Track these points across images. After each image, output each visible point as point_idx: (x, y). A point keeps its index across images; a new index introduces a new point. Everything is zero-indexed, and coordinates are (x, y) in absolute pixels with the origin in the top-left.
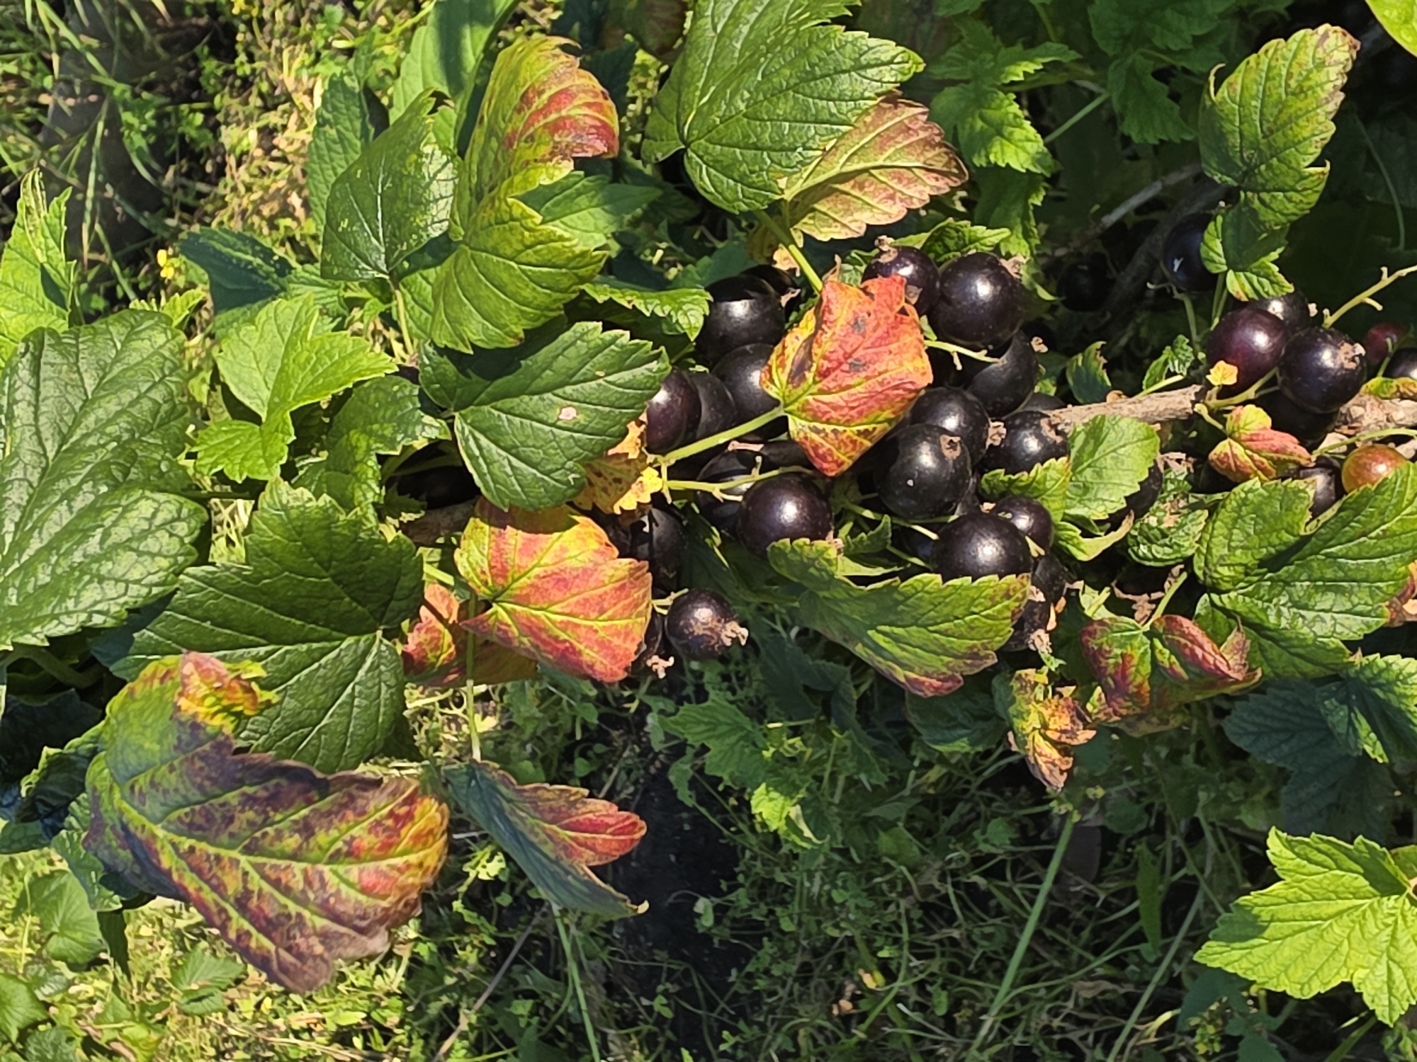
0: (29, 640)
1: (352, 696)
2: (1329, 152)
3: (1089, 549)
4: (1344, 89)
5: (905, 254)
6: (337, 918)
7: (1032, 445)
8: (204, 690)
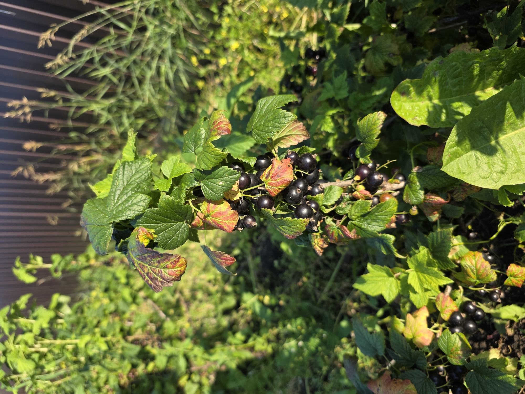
0: (116, 221)
1: (179, 233)
2: (380, 136)
3: (327, 211)
4: (383, 124)
5: (293, 153)
6: (164, 279)
7: (317, 190)
8: (143, 234)
